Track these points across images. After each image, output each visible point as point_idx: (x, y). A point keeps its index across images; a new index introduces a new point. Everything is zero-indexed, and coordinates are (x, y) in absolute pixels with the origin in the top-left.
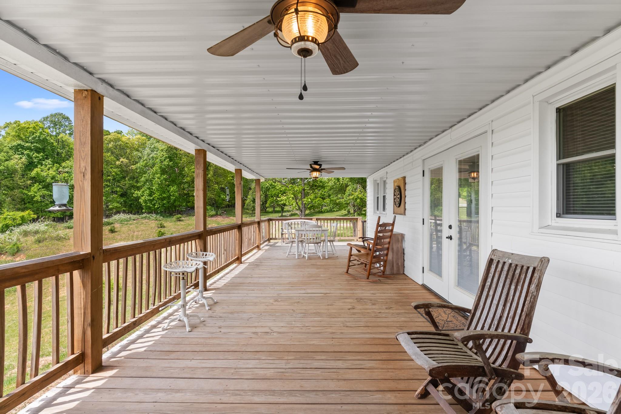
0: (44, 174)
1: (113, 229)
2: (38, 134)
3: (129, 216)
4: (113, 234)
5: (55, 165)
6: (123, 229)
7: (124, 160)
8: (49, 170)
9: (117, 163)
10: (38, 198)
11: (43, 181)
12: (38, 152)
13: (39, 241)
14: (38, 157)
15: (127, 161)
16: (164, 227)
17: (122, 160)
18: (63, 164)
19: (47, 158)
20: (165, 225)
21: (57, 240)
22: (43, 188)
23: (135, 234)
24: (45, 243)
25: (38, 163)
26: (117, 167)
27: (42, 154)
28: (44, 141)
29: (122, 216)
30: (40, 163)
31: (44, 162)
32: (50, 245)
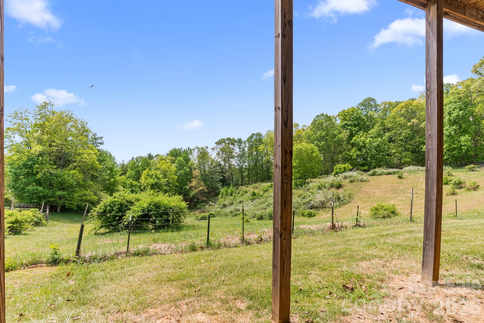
0: (358, 140)
1: (401, 176)
2: (355, 115)
3: (417, 168)
4: (401, 180)
5: (365, 133)
6: (410, 176)
7: (414, 121)
8: (361, 137)
9: (409, 124)
10: (354, 157)
11: (358, 146)
12: (355, 127)
13: (351, 182)
14: (355, 130)
15: (417, 121)
16: (452, 175)
17: (413, 120)
18: (369, 132)
19: (360, 130)
20: (454, 174)
21: (361, 182)
22: (358, 150)
23: (421, 180)
24: (354, 183)
25: (356, 134)
26: (409, 128)
27: (358, 127)
28: (359, 119)
29: (411, 168)
30: (356, 133)
31: (359, 133)
32: (357, 185)
